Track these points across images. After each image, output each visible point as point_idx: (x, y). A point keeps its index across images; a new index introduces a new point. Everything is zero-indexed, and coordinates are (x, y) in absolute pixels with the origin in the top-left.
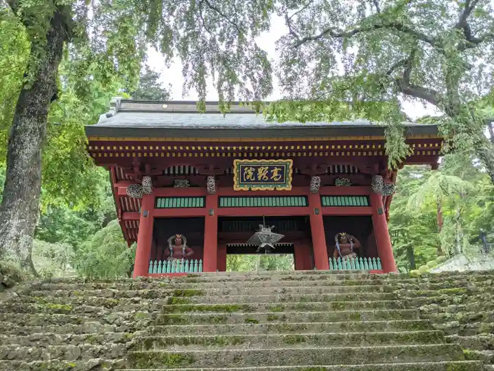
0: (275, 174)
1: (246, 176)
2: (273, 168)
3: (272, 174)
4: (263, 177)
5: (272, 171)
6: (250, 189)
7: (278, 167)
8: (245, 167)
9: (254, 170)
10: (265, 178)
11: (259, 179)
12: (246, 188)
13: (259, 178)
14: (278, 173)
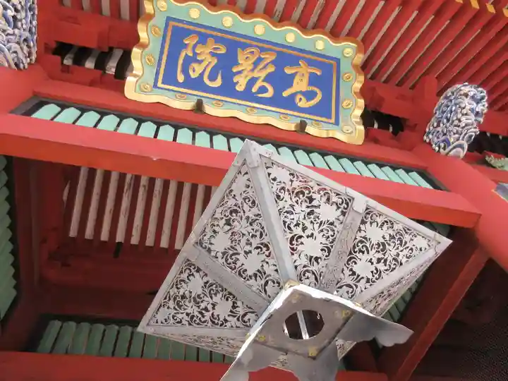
0: (301, 84)
1: (189, 61)
2: (294, 61)
3: (289, 81)
4: (252, 81)
5: (288, 71)
6: (199, 106)
7: (310, 63)
8: (187, 33)
9: (223, 51)
10: (263, 90)
11: (240, 88)
12: (181, 103)
13: (241, 84)
14: (310, 84)
